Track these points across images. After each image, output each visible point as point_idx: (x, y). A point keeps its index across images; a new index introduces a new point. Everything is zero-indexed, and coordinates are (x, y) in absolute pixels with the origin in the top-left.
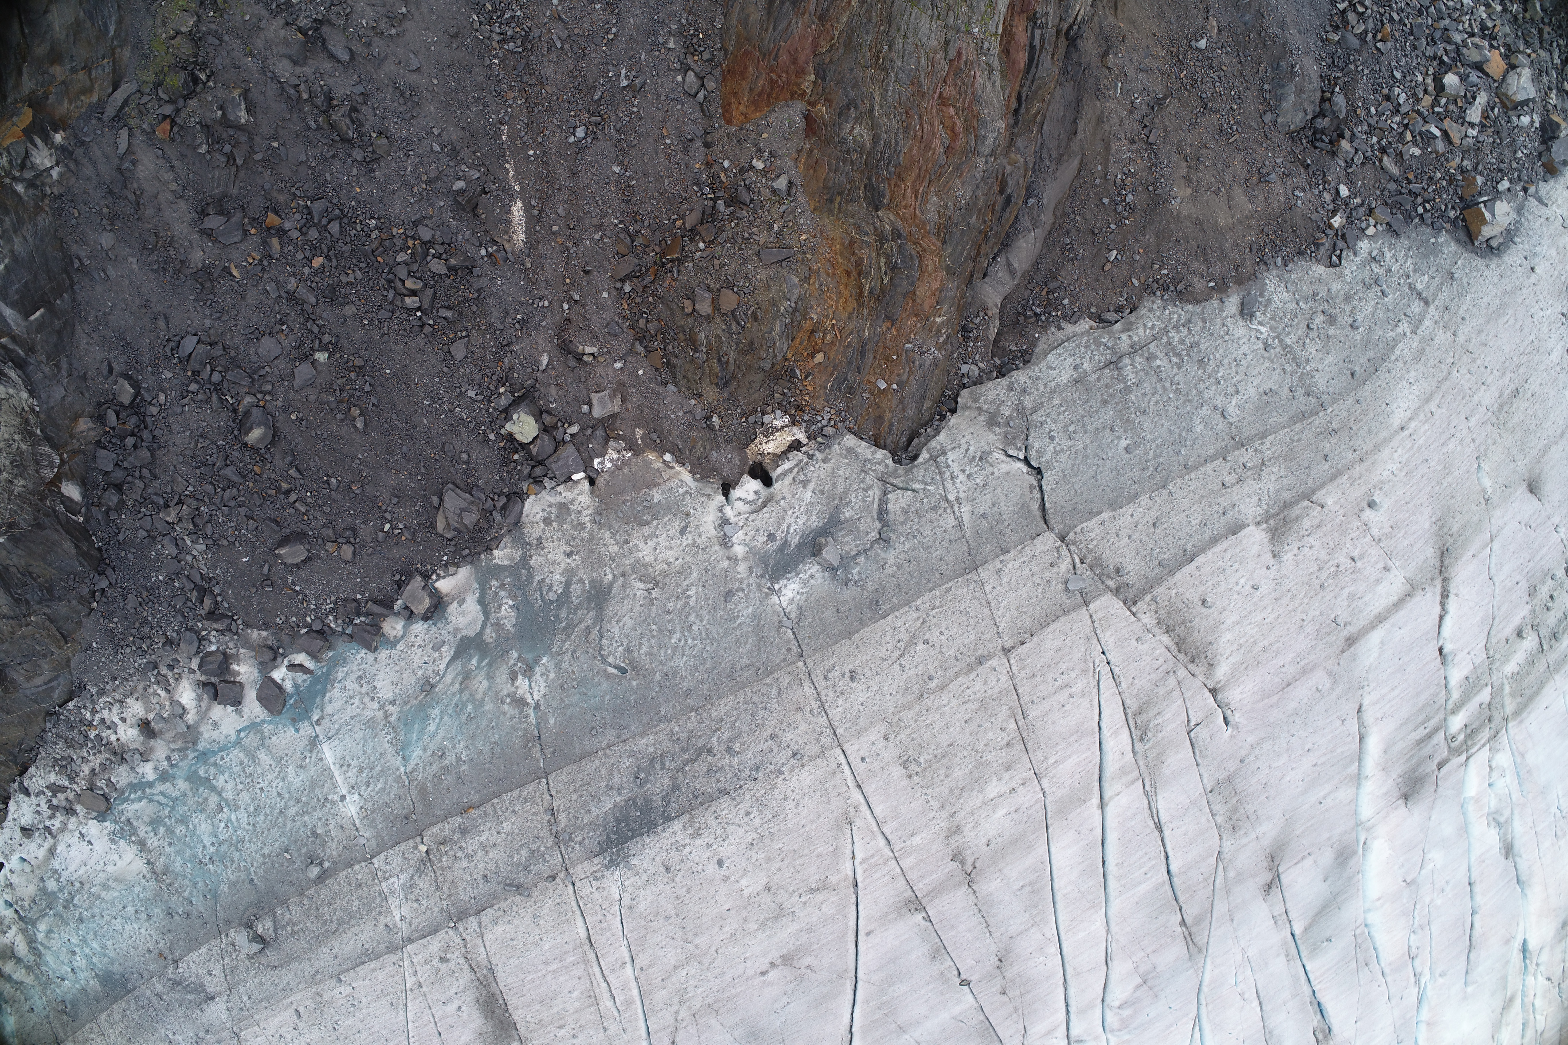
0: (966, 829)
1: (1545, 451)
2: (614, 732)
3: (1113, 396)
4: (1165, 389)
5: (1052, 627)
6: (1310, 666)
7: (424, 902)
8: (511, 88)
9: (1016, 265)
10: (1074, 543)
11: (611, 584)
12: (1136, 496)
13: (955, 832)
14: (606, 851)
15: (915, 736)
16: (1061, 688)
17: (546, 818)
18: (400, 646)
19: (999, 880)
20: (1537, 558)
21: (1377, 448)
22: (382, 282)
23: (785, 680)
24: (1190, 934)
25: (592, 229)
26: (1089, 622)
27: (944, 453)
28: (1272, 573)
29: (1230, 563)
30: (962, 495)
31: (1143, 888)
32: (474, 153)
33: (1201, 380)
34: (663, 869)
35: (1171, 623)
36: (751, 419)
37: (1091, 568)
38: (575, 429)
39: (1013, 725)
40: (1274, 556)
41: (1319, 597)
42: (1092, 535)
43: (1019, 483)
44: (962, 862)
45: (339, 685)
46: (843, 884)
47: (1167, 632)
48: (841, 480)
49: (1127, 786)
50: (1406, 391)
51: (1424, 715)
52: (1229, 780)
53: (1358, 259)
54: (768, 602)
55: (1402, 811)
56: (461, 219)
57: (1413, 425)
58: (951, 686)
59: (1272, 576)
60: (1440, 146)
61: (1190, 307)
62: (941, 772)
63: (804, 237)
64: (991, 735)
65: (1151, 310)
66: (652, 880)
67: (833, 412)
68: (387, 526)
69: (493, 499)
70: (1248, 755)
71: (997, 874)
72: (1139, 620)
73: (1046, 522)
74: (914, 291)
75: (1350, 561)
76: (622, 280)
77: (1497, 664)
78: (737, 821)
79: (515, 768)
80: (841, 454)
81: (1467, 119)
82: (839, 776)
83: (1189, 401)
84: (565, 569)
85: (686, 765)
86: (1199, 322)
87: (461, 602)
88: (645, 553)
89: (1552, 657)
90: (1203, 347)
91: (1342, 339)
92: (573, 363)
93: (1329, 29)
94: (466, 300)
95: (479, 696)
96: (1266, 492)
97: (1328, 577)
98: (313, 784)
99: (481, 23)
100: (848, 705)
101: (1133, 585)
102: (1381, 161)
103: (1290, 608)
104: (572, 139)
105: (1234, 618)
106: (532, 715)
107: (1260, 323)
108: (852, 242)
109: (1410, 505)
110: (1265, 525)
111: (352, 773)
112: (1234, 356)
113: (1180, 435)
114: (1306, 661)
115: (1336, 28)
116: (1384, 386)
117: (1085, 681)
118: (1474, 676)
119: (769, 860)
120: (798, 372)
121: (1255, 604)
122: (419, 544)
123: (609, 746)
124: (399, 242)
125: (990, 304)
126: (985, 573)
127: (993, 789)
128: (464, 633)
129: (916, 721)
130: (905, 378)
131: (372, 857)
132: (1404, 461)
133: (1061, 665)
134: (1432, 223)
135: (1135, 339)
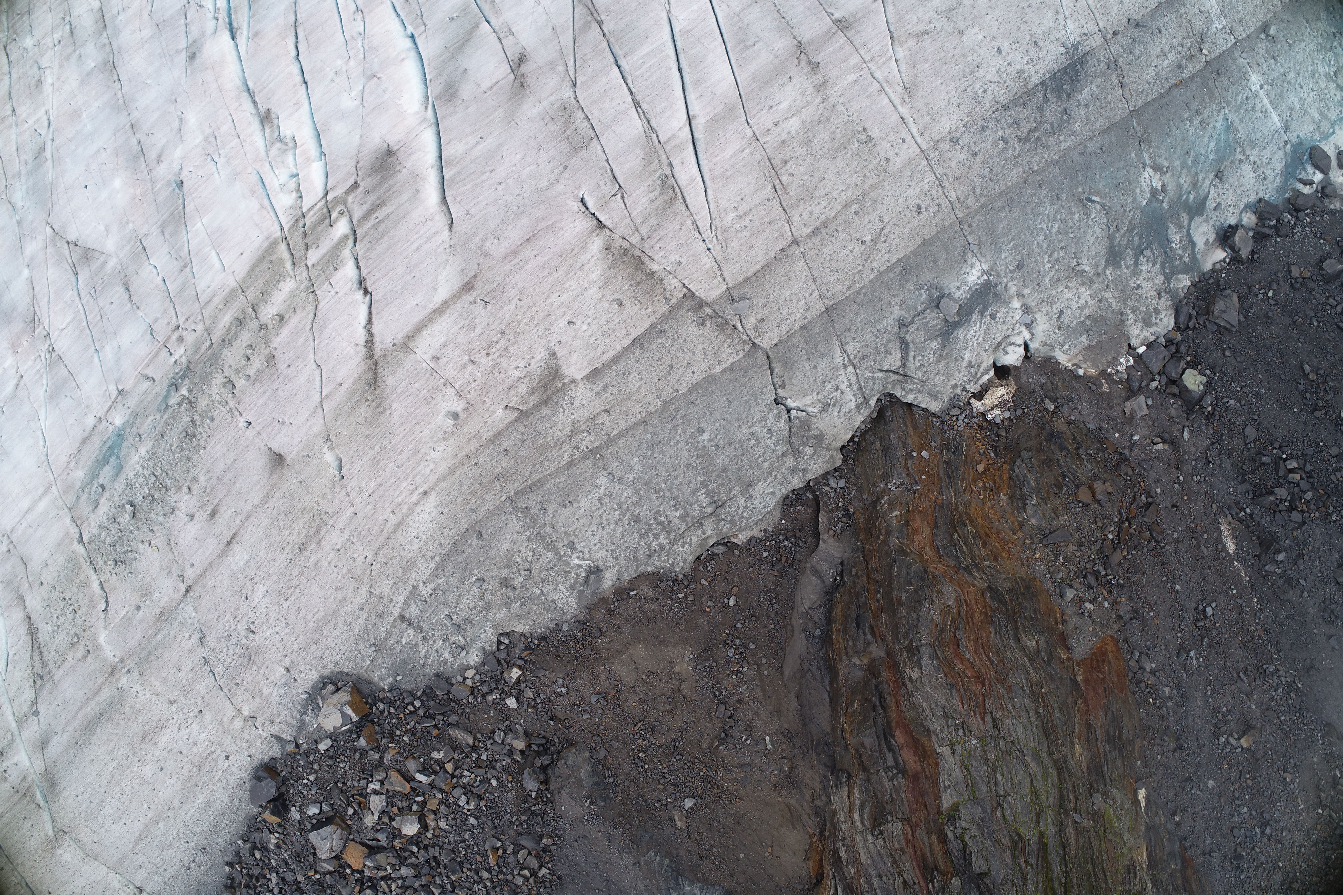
0: (811, 89)
1: (267, 497)
2: (1089, 150)
3: (718, 477)
4: (670, 490)
5: (759, 267)
6: (508, 259)
7: (1197, 11)
8: (1260, 637)
9: (813, 578)
10: (744, 341)
11: (1106, 267)
12: (690, 391)
13: (820, 86)
14: (1082, 57)
15: (865, 164)
16: (745, 214)
17: (1126, 79)
18: (1242, 205)
19: (776, 49)
20: (270, 391)
21: (452, 471)
22: (1315, 475)
23: (971, 201)
24: (592, 14)
25: (1180, 539)
26: (725, 274)
27: (858, 407)
28: (554, 339)
29: (598, 342)
30: (842, 372)
31: (645, 50)
32: (1273, 585)
33: (635, 504)
34: (1040, 44)
35: (649, 282)
36: (1019, 412)
37: (726, 322)
38: (1154, 385)
39: (784, 179)
40: (554, 354)
41: (505, 322)
42: (729, 351)
43: (795, 389)
44: (809, 62)
45: (1277, 172)
46: (904, 39)
47: (653, 273)
48: (942, 372)
49: (674, 136)
50: (423, 529)
51: (380, 229)
52: (576, 150)
53: (479, 645)
54: (990, 264)
55: (393, 140)
56: (1270, 532)
57: (414, 498)
58: (840, 208)
59: (555, 336)
60: (412, 765)
61: (650, 569)
62: (840, 135)
63: (1038, 556)
64: (802, 169)
65: (685, 561)
66: (1046, 35)
67: (955, 428)
68: (1270, 294)
69: (1199, 324)
70: (561, 173)
71: (778, 53)
72: (680, 281)
73: (768, 358)
74: (932, 530)
75: (476, 360)
76: (1149, 504)
77: (302, 287)
78: (993, 85)
79: (1153, 117)
80: (942, 394)
81: (383, 797)
82: (920, 126)
83: (646, 484)
84: (1139, 275)
85: (1036, 127)
86: (640, 556)
87: (1207, 242)
88: (1086, 293)
89: (241, 301)
90: (636, 535)
91: (493, 566)
92: (1166, 436)
93: (552, 848)
94: (1253, 472)
95: (1185, 171)
96: (567, 411)
97: (497, 342)
98: (1281, 96)
99: (1294, 682)
100: (921, 184)
101: (688, 310)
102: (475, 739)
103: (534, 310)
104: (1214, 605)
105: (590, 293)
106: (1147, 159)
107: (580, 566)
108: (996, 559)
109: (414, 421)
110: (566, 381)
111: (1258, 107)
112: (605, 532)
113: (653, 451)
114: (513, 263)
115: (546, 850)
116: (446, 531)
117: (725, 222)
118: (328, 273)
119: (964, 56)
120: (992, 455)
121: (570, 308)
122: (1244, 283)
123: (1091, 138)
124: (1312, 507)
125: (831, 541)
126: (819, 307)
127: (794, 124)
128: (1201, 219)
129: (865, 176)
130: (909, 462)
131: (1235, 43)
132: (422, 464)
133: (748, 234)
134: (401, 694)
135: (699, 532)
